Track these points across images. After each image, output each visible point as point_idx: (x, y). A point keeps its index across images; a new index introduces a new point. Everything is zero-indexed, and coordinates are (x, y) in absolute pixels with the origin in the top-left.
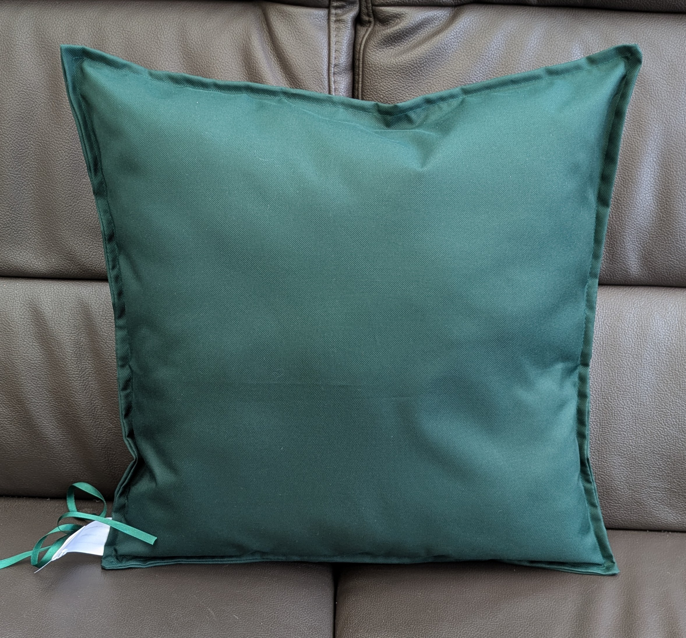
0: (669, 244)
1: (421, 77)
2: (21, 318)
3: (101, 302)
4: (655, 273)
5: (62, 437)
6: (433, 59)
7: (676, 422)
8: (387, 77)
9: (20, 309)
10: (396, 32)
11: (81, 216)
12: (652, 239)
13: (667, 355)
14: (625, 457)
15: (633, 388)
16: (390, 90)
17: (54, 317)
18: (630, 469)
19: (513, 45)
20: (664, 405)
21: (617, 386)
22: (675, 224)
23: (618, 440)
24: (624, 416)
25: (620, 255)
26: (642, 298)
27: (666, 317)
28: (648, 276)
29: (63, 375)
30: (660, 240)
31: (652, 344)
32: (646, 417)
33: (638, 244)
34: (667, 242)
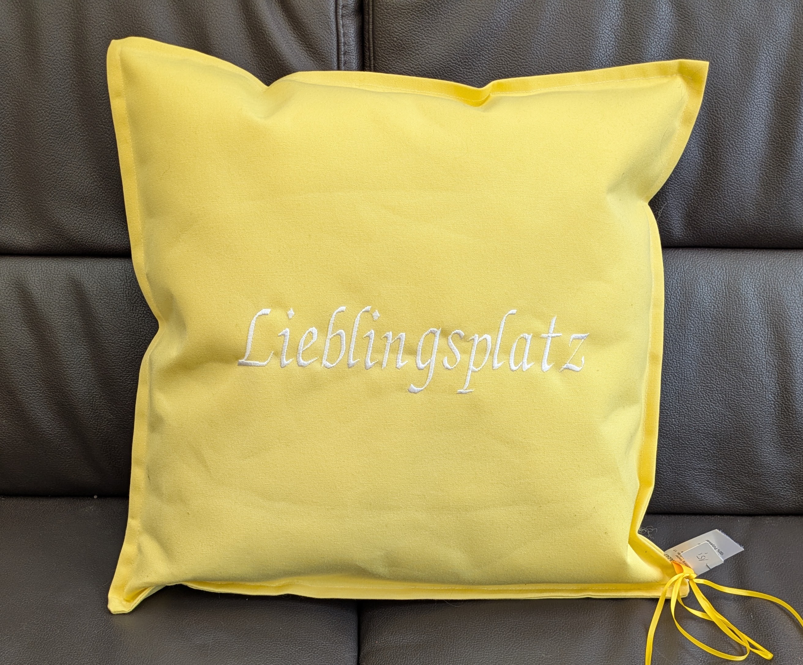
1: (439, 15)
2: (7, 300)
3: (94, 280)
4: (701, 233)
5: (60, 430)
7: (723, 397)
8: (401, 17)
9: (5, 290)
11: (68, 185)
12: (696, 195)
13: (713, 324)
14: (668, 438)
15: (676, 362)
16: (404, 31)
17: (43, 298)
18: (673, 450)
20: (709, 380)
22: (723, 177)
26: (686, 261)
27: (713, 282)
28: (693, 236)
29: (56, 362)
30: (707, 196)
31: (696, 313)
32: (690, 393)
33: (682, 201)
34: (714, 198)
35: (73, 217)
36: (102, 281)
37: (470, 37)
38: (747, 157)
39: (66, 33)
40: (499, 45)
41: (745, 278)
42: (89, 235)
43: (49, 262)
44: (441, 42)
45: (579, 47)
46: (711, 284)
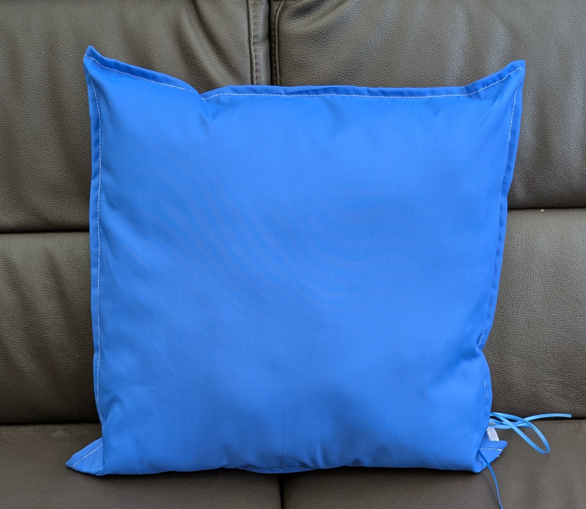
0: (548, 171)
1: (328, 42)
3: (63, 250)
4: (539, 197)
5: (36, 369)
6: (338, 26)
7: (563, 324)
8: (300, 44)
10: (305, 5)
11: (43, 177)
12: (533, 168)
13: (552, 267)
14: (522, 357)
15: (525, 298)
16: (302, 54)
17: (24, 266)
18: (527, 367)
19: (405, 10)
20: (552, 310)
21: (511, 297)
22: (553, 154)
23: (515, 343)
24: (519, 321)
26: (528, 219)
28: (533, 200)
29: (35, 315)
30: (541, 169)
31: (539, 259)
32: (538, 321)
34: (547, 170)
35: (47, 201)
36: (70, 251)
38: (570, 138)
40: (375, 62)
41: (575, 231)
42: (59, 215)
43: (28, 238)
44: (331, 61)
45: (436, 61)
46: (549, 236)
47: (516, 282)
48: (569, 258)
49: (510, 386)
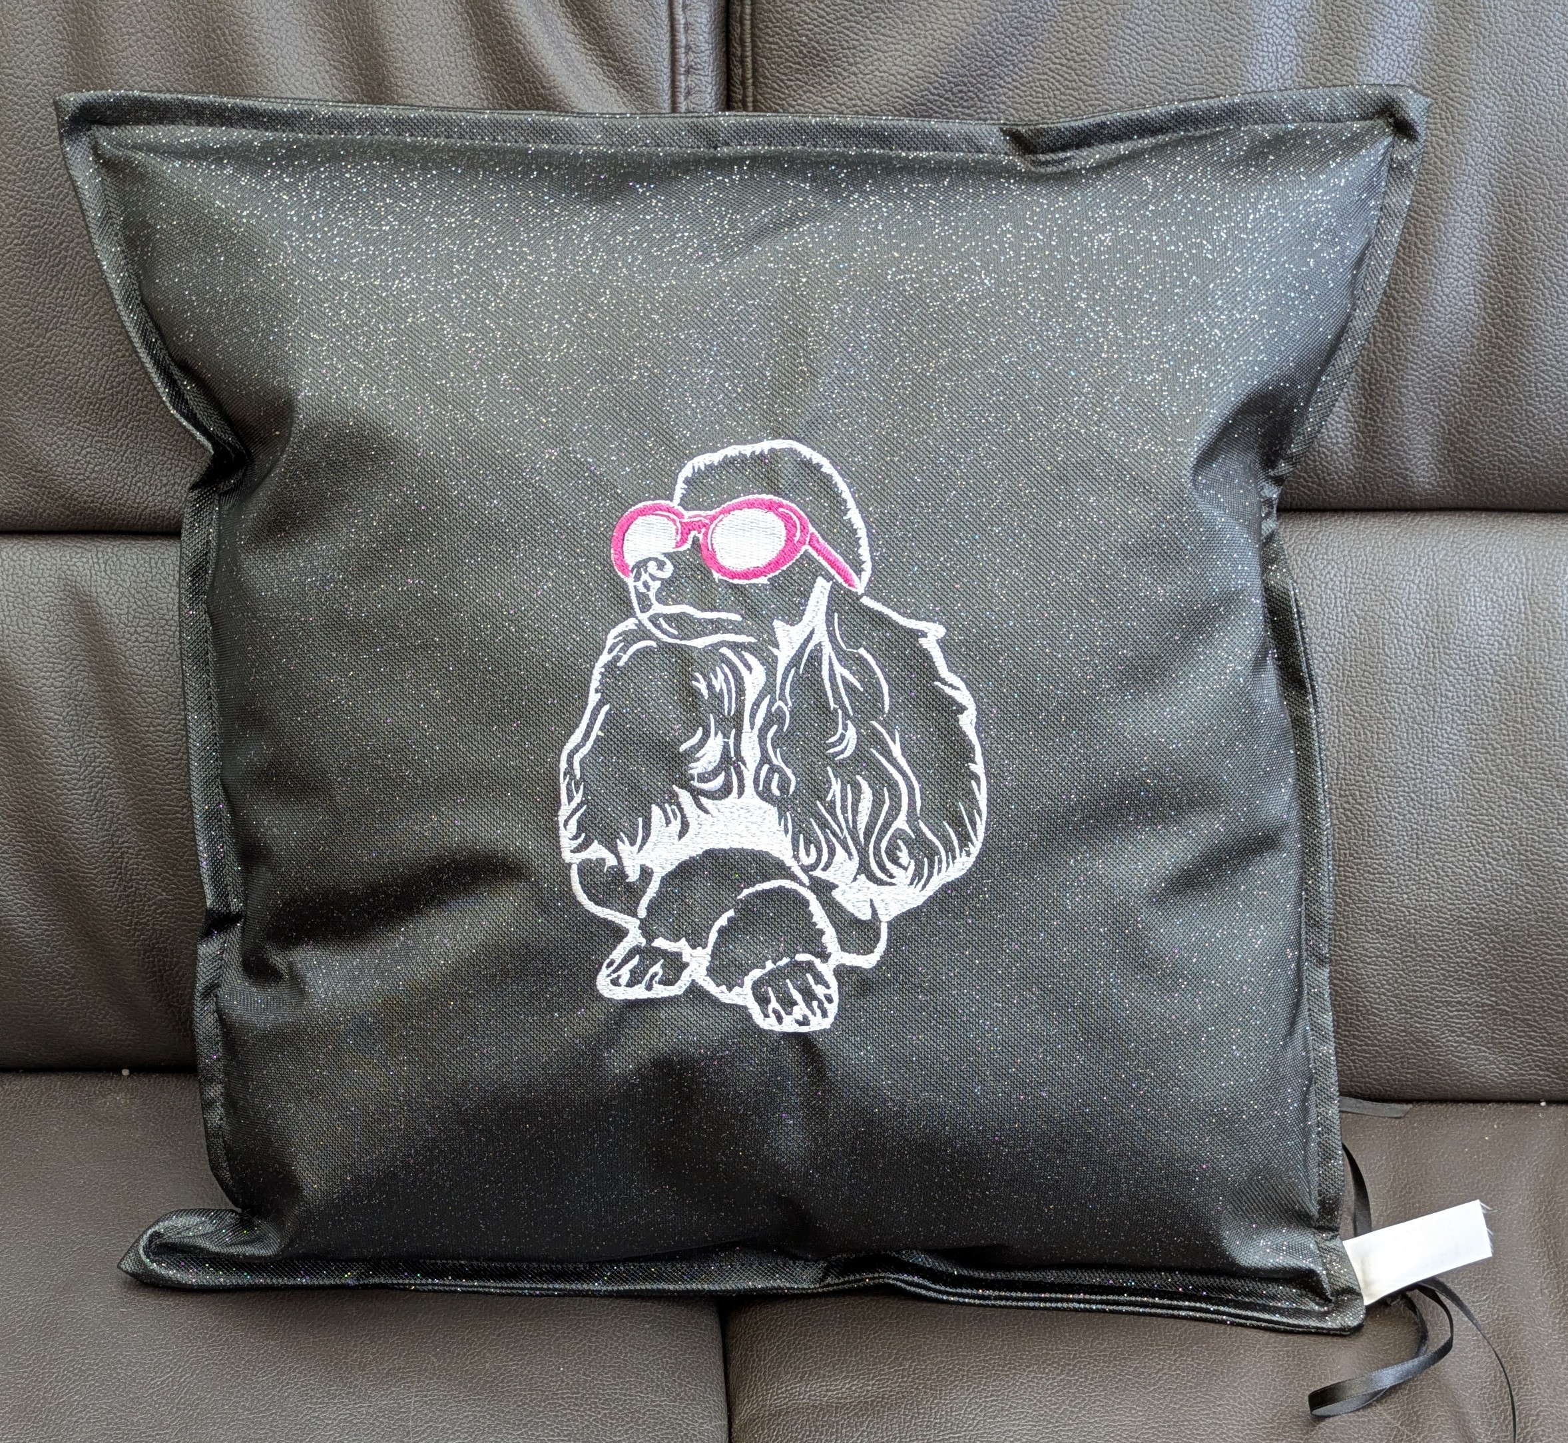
3: (121, 590)
4: (1474, 480)
5: (49, 925)
7: (1514, 846)
12: (1468, 394)
13: (1496, 685)
14: (1392, 936)
15: (1414, 769)
16: (825, 21)
18: (1403, 962)
20: (1486, 807)
21: (1376, 766)
22: (1527, 354)
23: (1375, 896)
24: (1392, 836)
25: (1390, 437)
26: (1439, 541)
27: (1497, 588)
28: (1456, 486)
29: (40, 775)
30: (1489, 395)
31: (1461, 659)
32: (1443, 837)
33: (1435, 407)
34: (1505, 400)
35: (73, 446)
36: (138, 592)
37: (973, 35)
39: (54, 23)
40: (1037, 53)
42: (109, 486)
43: (18, 549)
45: (1217, 57)
46: (1495, 594)
47: (1392, 724)
48: (1547, 660)
49: (1352, 1013)
